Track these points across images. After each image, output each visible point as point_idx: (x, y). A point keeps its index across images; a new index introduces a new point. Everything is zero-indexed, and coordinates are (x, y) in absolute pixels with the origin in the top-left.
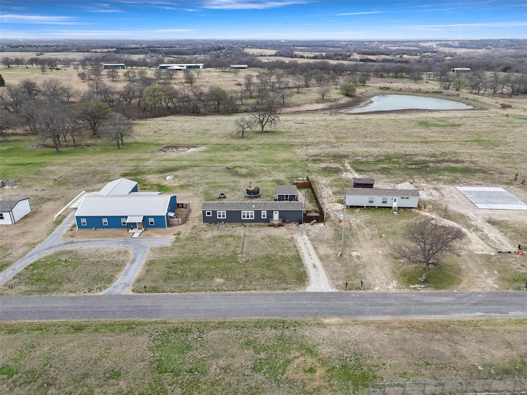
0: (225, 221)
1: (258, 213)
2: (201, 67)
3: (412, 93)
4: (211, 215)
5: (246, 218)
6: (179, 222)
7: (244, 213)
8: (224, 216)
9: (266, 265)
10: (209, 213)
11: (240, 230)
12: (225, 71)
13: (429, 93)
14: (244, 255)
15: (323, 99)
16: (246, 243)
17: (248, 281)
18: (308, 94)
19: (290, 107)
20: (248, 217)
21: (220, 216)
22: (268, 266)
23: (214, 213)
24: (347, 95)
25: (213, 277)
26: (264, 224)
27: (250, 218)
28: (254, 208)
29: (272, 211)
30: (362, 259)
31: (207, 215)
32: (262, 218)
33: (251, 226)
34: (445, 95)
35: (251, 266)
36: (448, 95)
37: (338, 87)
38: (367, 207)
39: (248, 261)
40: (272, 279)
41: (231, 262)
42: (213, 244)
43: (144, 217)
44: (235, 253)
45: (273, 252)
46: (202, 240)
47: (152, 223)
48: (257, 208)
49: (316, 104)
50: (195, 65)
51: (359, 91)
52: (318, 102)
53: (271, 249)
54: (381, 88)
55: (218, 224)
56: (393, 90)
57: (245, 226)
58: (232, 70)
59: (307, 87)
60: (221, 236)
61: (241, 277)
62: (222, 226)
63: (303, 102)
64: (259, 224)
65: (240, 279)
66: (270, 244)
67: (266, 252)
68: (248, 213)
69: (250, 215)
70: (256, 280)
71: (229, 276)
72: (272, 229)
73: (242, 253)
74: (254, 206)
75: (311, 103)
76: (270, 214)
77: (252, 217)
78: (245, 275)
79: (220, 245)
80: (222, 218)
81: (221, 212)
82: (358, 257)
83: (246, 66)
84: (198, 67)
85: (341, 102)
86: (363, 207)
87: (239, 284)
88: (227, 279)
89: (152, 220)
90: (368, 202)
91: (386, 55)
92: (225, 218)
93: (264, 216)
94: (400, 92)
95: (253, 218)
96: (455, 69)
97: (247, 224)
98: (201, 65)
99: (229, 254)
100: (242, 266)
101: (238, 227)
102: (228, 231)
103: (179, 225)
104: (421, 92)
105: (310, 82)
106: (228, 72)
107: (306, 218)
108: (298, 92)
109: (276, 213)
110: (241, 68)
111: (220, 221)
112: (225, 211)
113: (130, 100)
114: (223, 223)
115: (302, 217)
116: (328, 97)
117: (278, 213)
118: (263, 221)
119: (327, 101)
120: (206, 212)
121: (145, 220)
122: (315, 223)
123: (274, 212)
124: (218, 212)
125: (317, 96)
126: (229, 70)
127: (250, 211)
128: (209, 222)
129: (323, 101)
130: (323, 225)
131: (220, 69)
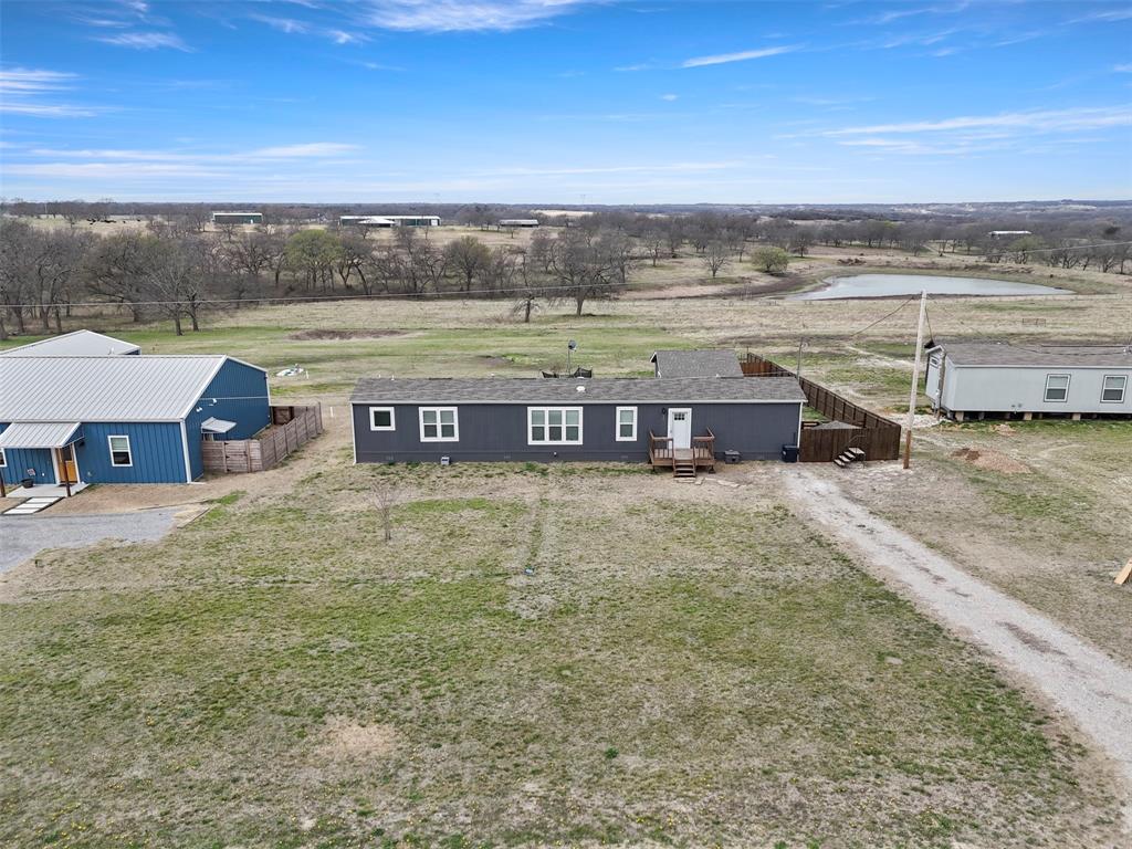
0: (456, 454)
1: (599, 416)
2: (434, 223)
3: (916, 271)
4: (392, 428)
5: (547, 441)
6: (250, 460)
7: (538, 417)
8: (448, 431)
9: (694, 632)
10: (382, 419)
11: (519, 486)
12: (488, 231)
13: (957, 269)
14: (546, 576)
15: (714, 278)
16: (550, 530)
17: (581, 751)
18: (678, 269)
19: (639, 290)
20: (555, 433)
21: (431, 431)
22: (709, 637)
23: (407, 412)
24: (768, 272)
25: (319, 715)
26: (626, 467)
27: (564, 441)
28: (585, 395)
29: (664, 408)
31: (373, 428)
32: (619, 438)
33: (572, 472)
34: (998, 271)
35: (595, 634)
36: (1003, 273)
37: (745, 258)
38: (1035, 415)
39: (570, 610)
40: (772, 733)
41: (467, 615)
42: (381, 533)
43: (83, 424)
44: (492, 572)
45: (709, 566)
46: (331, 520)
47: (122, 457)
48: (597, 397)
49: (699, 287)
50: (420, 217)
51: (794, 266)
52: (702, 282)
53: (689, 553)
54: (842, 262)
55: (424, 467)
56: (870, 266)
57: (544, 473)
58: (504, 229)
59: (674, 257)
60: (430, 505)
61: (530, 709)
62: (440, 473)
63: (669, 282)
64: (603, 465)
65: (526, 728)
66: (677, 531)
67: (669, 565)
68: (555, 418)
69: (564, 427)
70: (644, 735)
71: (443, 708)
72: (667, 480)
73: (531, 568)
74: (581, 389)
75: (688, 284)
76: (653, 418)
77: (572, 433)
78: (558, 700)
79: (416, 538)
80: (439, 438)
81: (438, 410)
83: (534, 222)
84: (429, 222)
85: (756, 283)
87: (518, 772)
88: (426, 729)
89: (122, 443)
90: (1042, 393)
91: (830, 218)
92: (456, 438)
93: (626, 430)
94: (888, 269)
95: (580, 442)
96: (997, 232)
97: (553, 467)
98: (434, 219)
99: (460, 575)
100: (533, 635)
101: (511, 476)
102: (465, 488)
103: (250, 471)
104: (938, 269)
105: (681, 250)
106: (494, 231)
107: (813, 438)
108: (654, 266)
109: (679, 417)
110: (523, 226)
111: (433, 453)
112: (455, 409)
113: (255, 266)
114: (446, 463)
115: (795, 435)
116: (726, 275)
117: (689, 417)
118: (623, 457)
119: (724, 281)
120: (372, 410)
121: (87, 438)
122: (858, 458)
123: (671, 410)
124: (421, 409)
125: (701, 273)
126: (496, 229)
127: (564, 409)
128: (385, 460)
129: (715, 281)
130: (902, 466)
131: (476, 225)
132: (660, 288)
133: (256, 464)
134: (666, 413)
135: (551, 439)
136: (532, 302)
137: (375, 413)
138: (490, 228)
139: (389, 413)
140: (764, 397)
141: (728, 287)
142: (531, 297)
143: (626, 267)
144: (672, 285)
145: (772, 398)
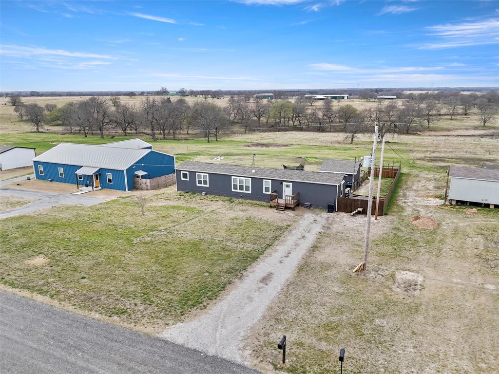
0: (208, 192)
1: (257, 182)
2: (346, 98)
4: (188, 179)
5: (238, 191)
6: (147, 186)
7: (235, 181)
8: (205, 182)
10: (185, 176)
11: (216, 205)
12: (369, 101)
15: (484, 126)
18: (465, 121)
19: (436, 131)
20: (242, 188)
21: (200, 182)
23: (193, 174)
26: (264, 204)
27: (244, 191)
28: (253, 174)
29: (281, 182)
30: (417, 293)
31: (182, 179)
32: (264, 192)
33: (242, 203)
43: (101, 169)
47: (110, 180)
48: (257, 175)
49: (474, 131)
50: (339, 96)
52: (476, 128)
55: (196, 195)
57: (232, 202)
58: (377, 100)
59: (465, 115)
62: (198, 198)
63: (456, 127)
64: (257, 202)
68: (241, 181)
69: (244, 185)
73: (165, 230)
74: (254, 171)
75: (467, 129)
76: (277, 185)
77: (247, 188)
80: (202, 185)
81: (202, 174)
82: (410, 286)
83: (395, 97)
84: (343, 98)
86: (487, 206)
89: (109, 176)
92: (208, 186)
93: (267, 189)
95: (249, 192)
98: (346, 96)
103: (147, 190)
105: (471, 111)
106: (373, 101)
107: (343, 202)
108: (451, 119)
109: (288, 186)
110: (386, 99)
111: (200, 190)
112: (208, 174)
113: (260, 116)
114: (204, 194)
115: (335, 199)
116: (492, 125)
117: (291, 186)
118: (266, 200)
119: (490, 128)
120: (182, 172)
121: (100, 174)
122: (359, 213)
123: (284, 183)
124: (197, 174)
125: (477, 123)
126: (374, 100)
127: (238, 178)
128: (185, 191)
129: (484, 127)
130: (374, 218)
131: (364, 99)
132: (449, 130)
133: (149, 188)
134: (282, 183)
135: (240, 189)
136: (354, 135)
137: (183, 173)
138: (371, 100)
139: (187, 174)
140: (323, 181)
141: (492, 131)
142: (355, 133)
143: (430, 120)
144: (457, 129)
145: (326, 182)
